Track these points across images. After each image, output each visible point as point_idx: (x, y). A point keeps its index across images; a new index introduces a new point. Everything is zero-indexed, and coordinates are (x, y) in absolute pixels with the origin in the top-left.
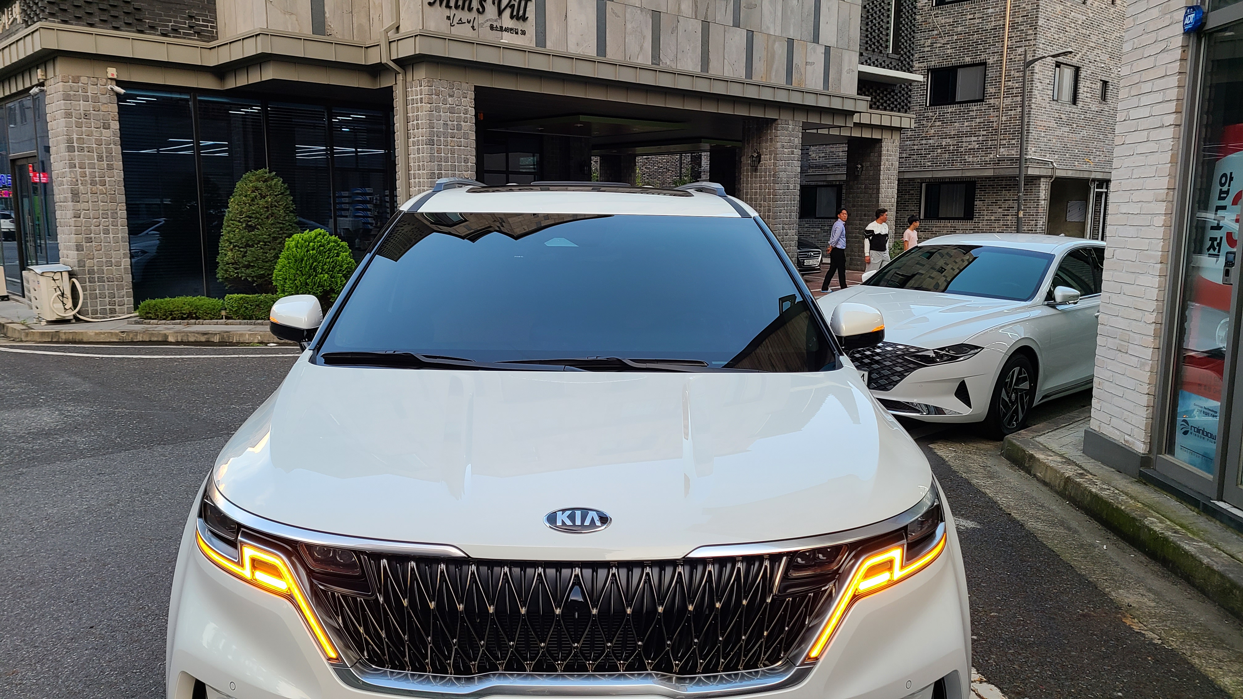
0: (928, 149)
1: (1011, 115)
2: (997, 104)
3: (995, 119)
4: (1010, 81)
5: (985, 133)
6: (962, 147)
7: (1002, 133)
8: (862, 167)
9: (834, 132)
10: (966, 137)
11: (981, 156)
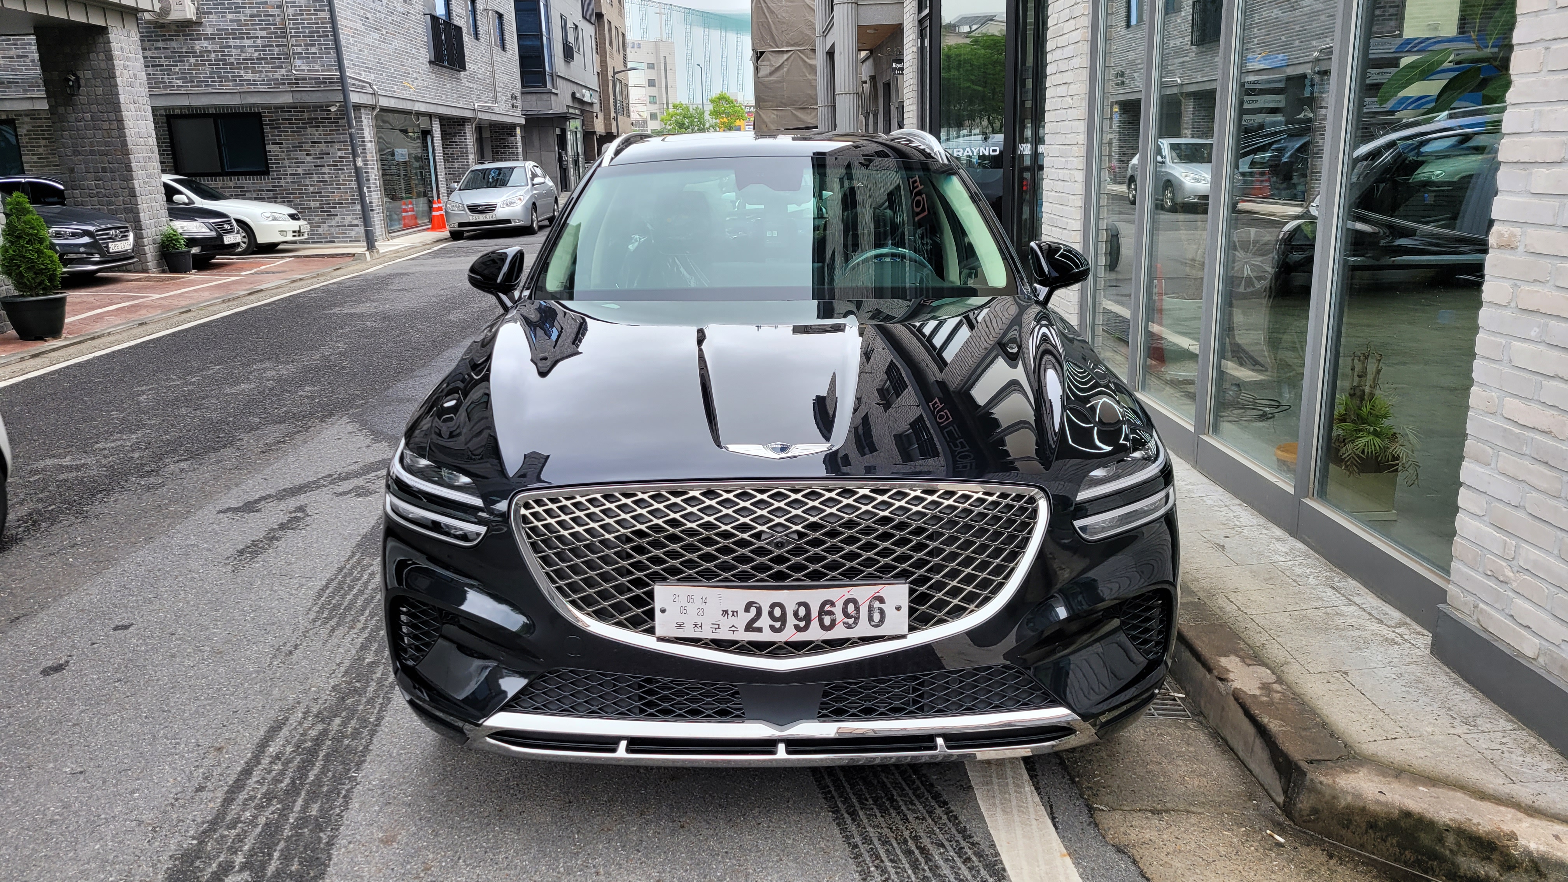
1: (301, 6)
3: (276, 12)
5: (264, 33)
6: (231, 56)
7: (293, 34)
8: (78, 79)
10: (233, 38)
11: (266, 72)
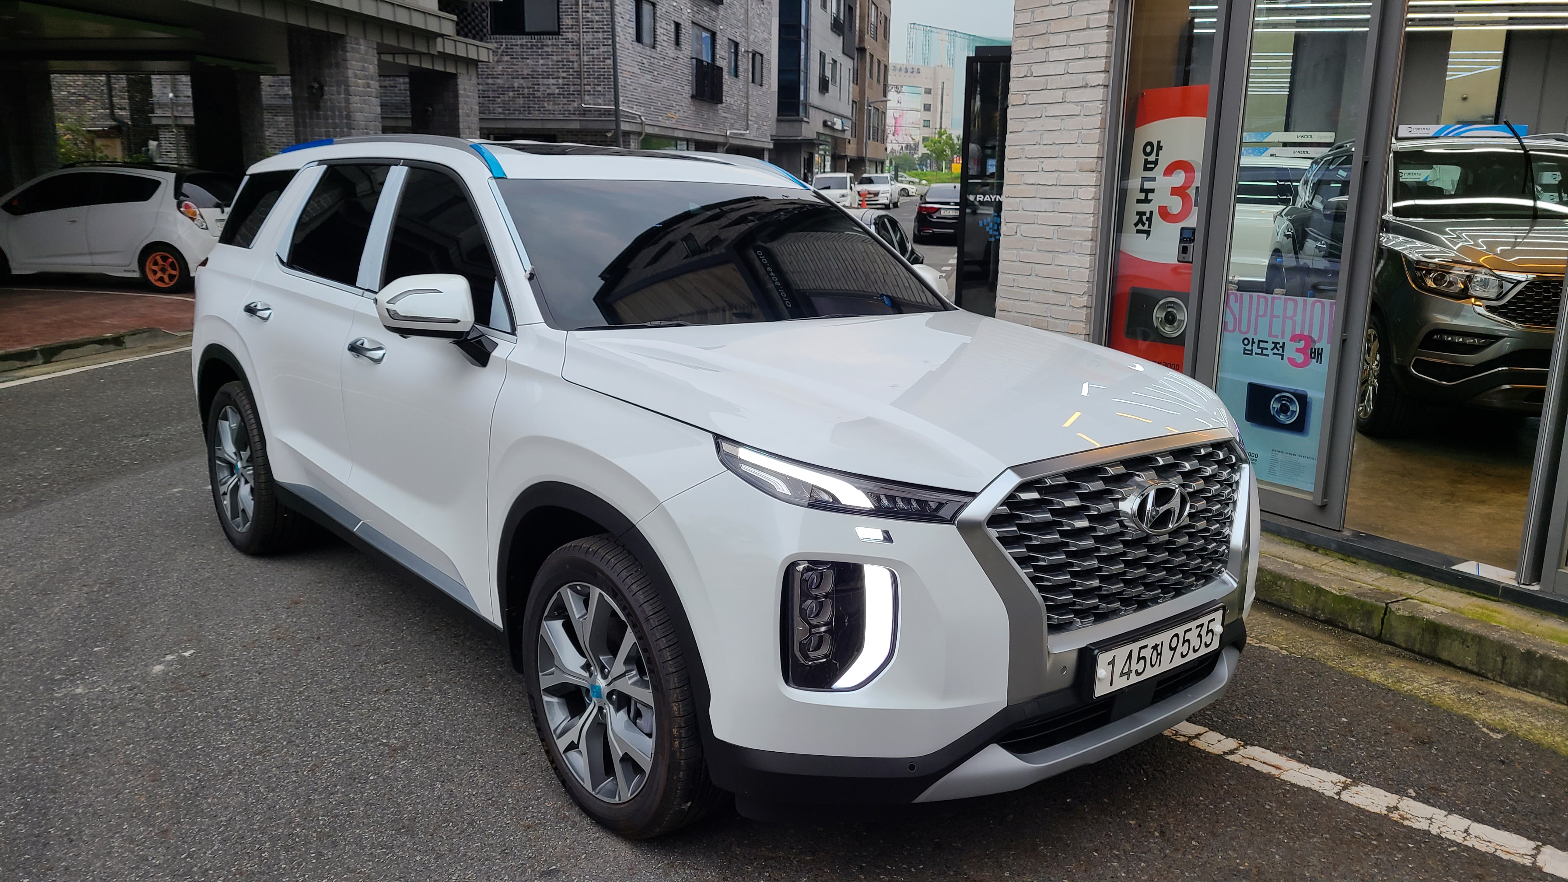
0: (496, 91)
1: (593, 55)
2: (576, 38)
3: (575, 58)
4: (588, 12)
5: (564, 75)
6: (539, 91)
7: (586, 76)
8: (434, 109)
9: (401, 60)
10: (542, 78)
11: (563, 104)
